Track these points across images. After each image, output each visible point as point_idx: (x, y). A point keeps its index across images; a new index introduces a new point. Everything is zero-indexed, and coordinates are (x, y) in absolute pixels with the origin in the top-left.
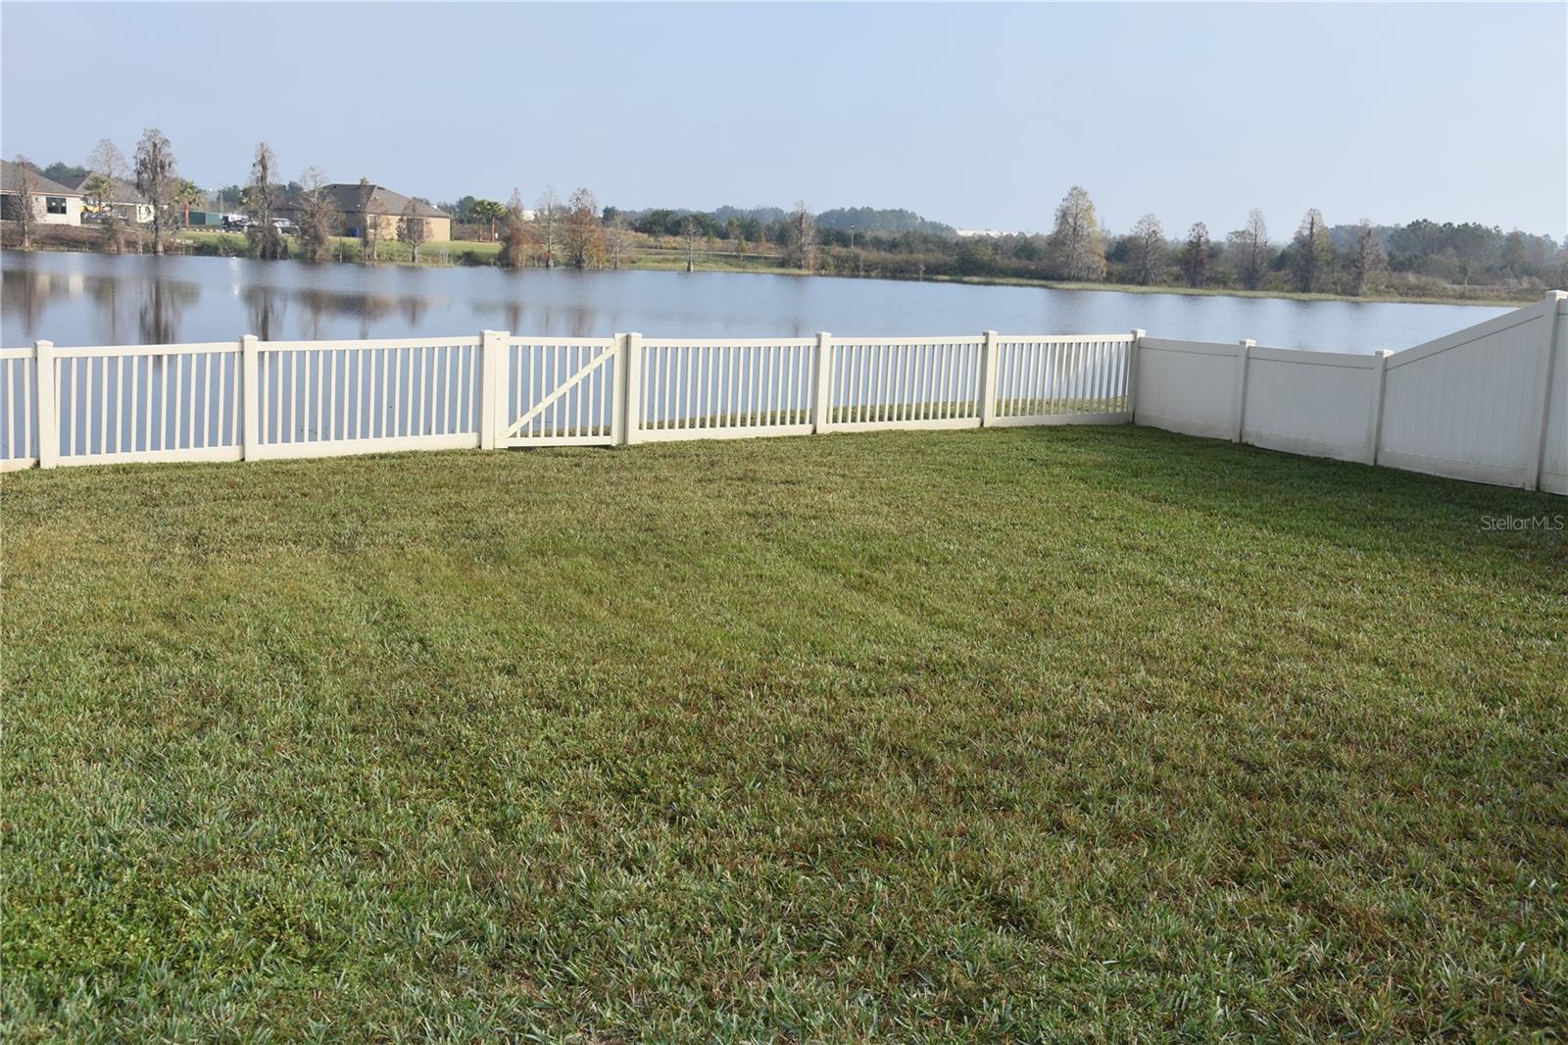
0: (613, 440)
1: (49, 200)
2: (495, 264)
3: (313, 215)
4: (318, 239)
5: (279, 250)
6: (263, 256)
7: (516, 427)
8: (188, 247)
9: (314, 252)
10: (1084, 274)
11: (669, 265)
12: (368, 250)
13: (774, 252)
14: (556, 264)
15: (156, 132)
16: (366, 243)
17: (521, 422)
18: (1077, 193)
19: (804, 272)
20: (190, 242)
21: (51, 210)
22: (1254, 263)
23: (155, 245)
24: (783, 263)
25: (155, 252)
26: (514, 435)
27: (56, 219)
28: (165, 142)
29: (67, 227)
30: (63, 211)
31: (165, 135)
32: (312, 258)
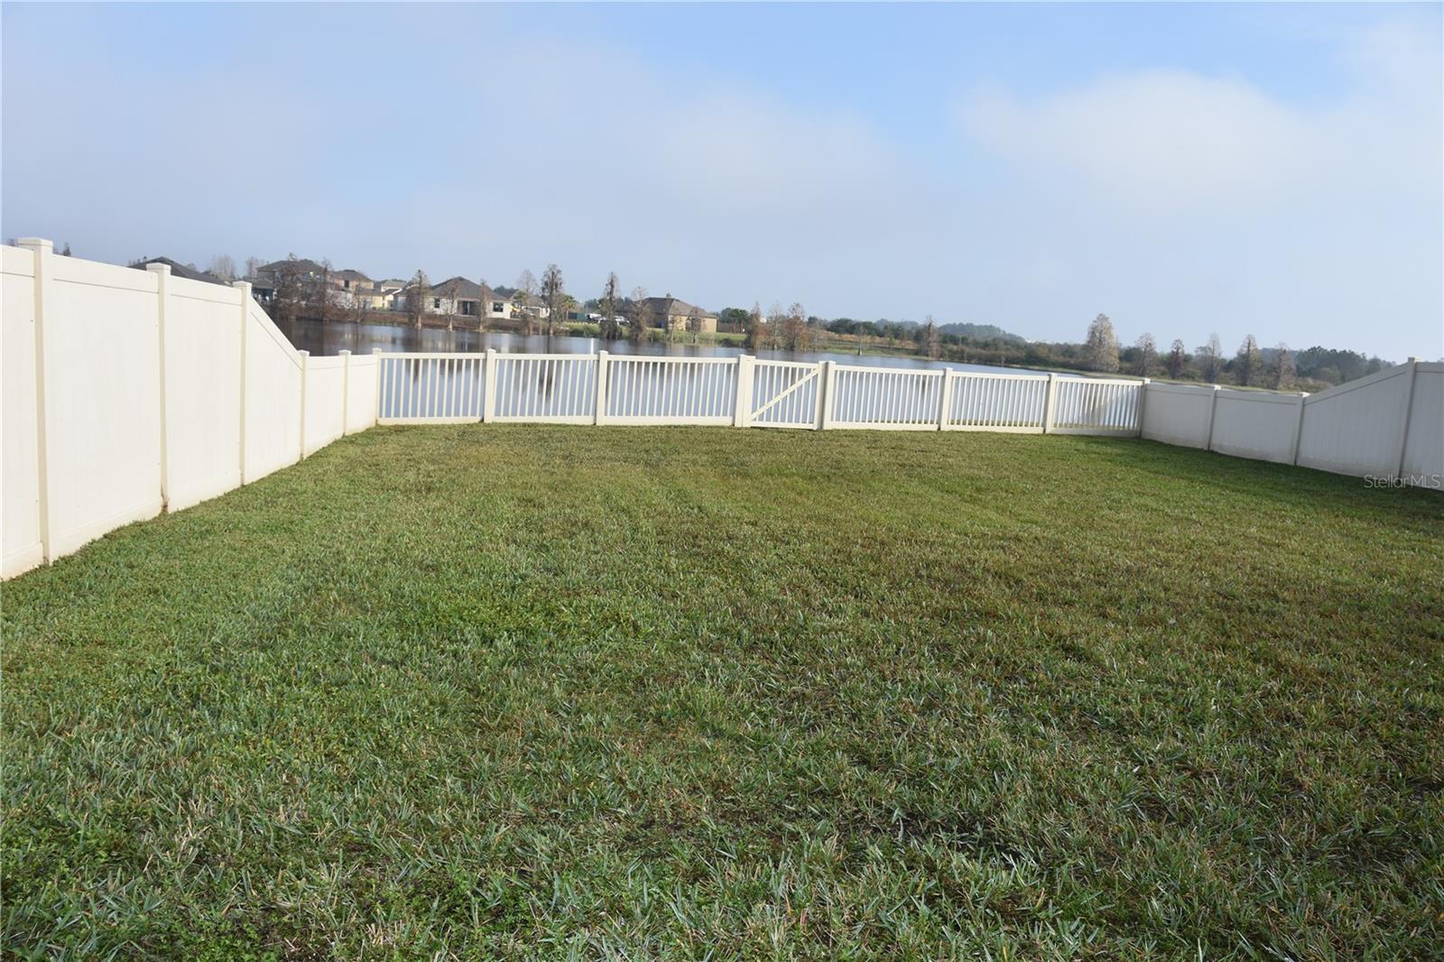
0: (815, 426)
1: (495, 304)
2: (742, 347)
3: (638, 314)
4: (640, 328)
5: (617, 334)
6: (608, 338)
7: (756, 415)
8: (567, 331)
9: (637, 336)
10: (1105, 368)
11: (847, 351)
12: (668, 336)
13: (911, 345)
14: (779, 348)
15: (554, 266)
16: (667, 332)
17: (760, 411)
18: (1102, 318)
19: (930, 358)
20: (568, 328)
21: (495, 310)
22: (1212, 365)
23: (549, 330)
24: (916, 353)
25: (549, 334)
26: (755, 420)
27: (497, 315)
28: (559, 271)
29: (503, 319)
30: (502, 310)
31: (559, 268)
32: (636, 340)
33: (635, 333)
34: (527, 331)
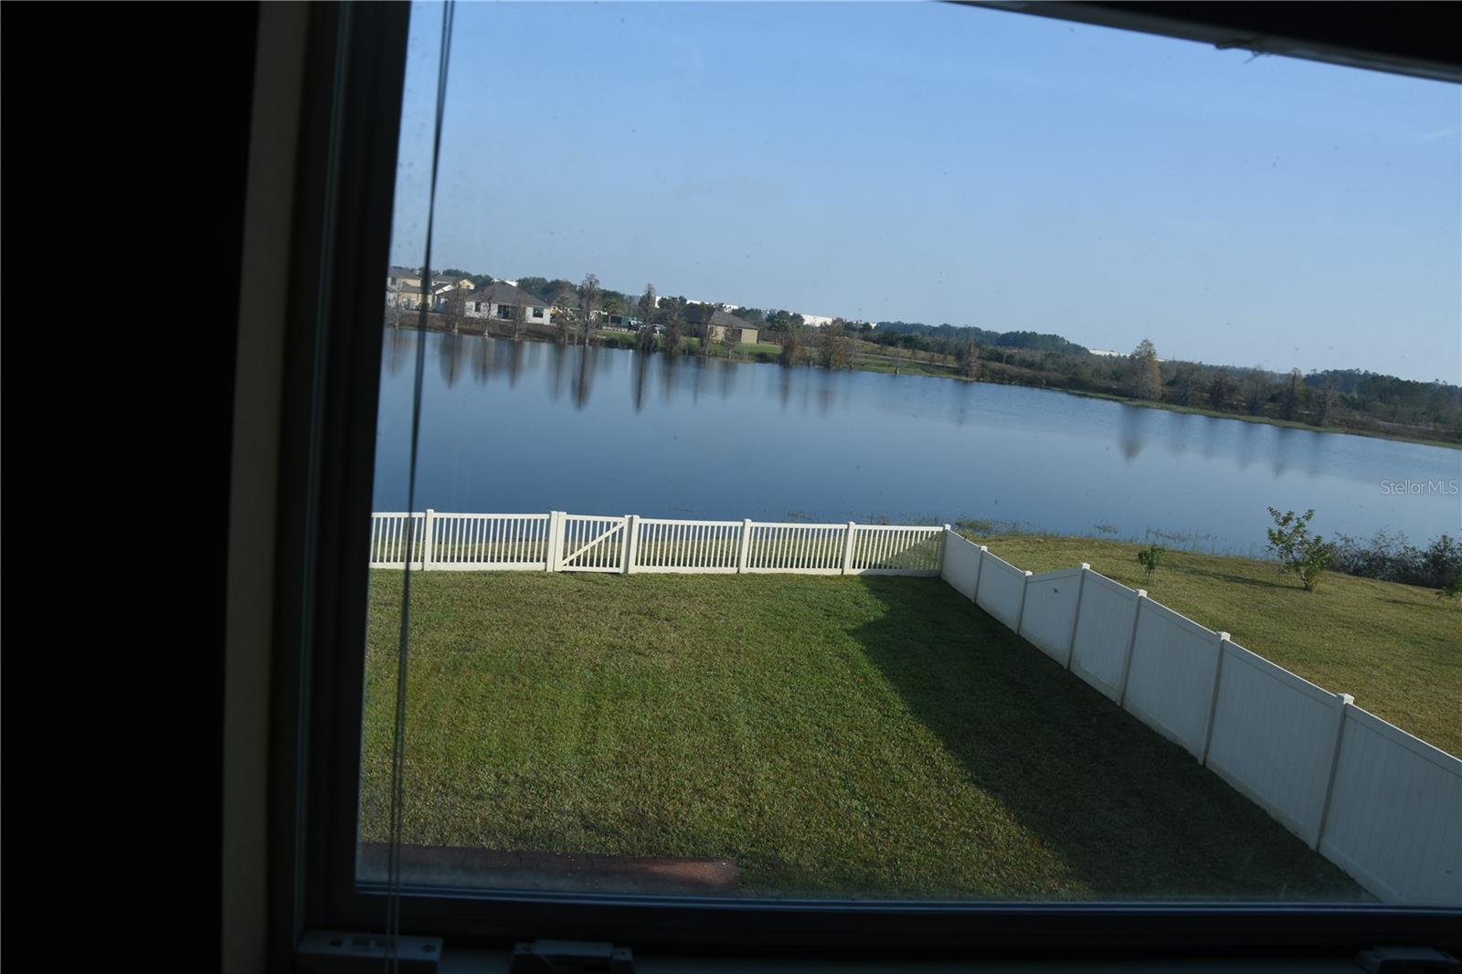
0: (621, 570)
1: (535, 310)
2: (777, 362)
3: (673, 327)
4: (675, 341)
5: (652, 345)
6: (643, 349)
7: (567, 561)
8: (602, 340)
9: (672, 348)
10: (1147, 395)
11: (885, 368)
12: (703, 349)
13: (952, 362)
14: (814, 364)
15: (593, 276)
16: (702, 344)
17: (570, 558)
18: (1146, 344)
19: (969, 379)
20: (604, 337)
21: (535, 315)
23: (585, 339)
24: (957, 372)
25: (584, 343)
26: (566, 565)
27: (538, 320)
28: (597, 281)
29: (542, 325)
30: (541, 316)
31: (597, 278)
32: (670, 352)
33: (669, 345)
34: (562, 340)
